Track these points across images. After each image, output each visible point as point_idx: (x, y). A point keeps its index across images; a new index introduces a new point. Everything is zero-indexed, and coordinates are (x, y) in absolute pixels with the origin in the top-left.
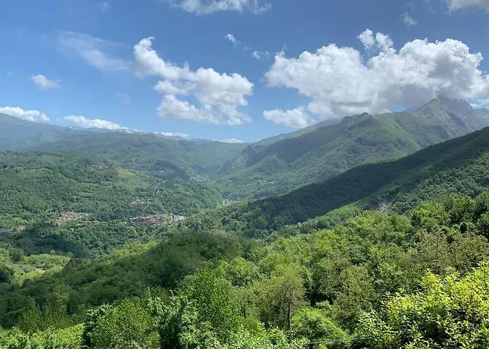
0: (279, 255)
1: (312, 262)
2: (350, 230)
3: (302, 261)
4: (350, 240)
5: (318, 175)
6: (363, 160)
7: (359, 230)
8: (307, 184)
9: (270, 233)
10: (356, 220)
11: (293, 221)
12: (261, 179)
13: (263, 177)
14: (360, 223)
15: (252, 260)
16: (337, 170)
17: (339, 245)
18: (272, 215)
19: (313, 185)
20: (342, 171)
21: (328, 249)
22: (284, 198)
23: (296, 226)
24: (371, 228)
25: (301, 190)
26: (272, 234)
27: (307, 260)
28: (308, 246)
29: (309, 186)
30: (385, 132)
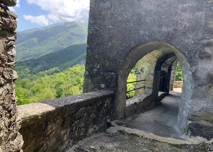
0: (40, 85)
1: (55, 87)
2: (71, 73)
3: (51, 86)
4: (71, 77)
5: (54, 49)
6: (74, 43)
7: (75, 72)
8: (49, 53)
9: (32, 76)
10: (74, 68)
11: (43, 70)
12: (26, 50)
13: (26, 49)
14: (75, 70)
15: (27, 88)
16: (63, 46)
17: (67, 79)
18: (33, 68)
19: (52, 53)
20: (65, 47)
21: (63, 81)
22: (38, 59)
23: (45, 72)
24: (79, 71)
25: (47, 55)
26: (33, 76)
27: (54, 86)
28: (54, 80)
29: (50, 54)
30: (82, 31)
